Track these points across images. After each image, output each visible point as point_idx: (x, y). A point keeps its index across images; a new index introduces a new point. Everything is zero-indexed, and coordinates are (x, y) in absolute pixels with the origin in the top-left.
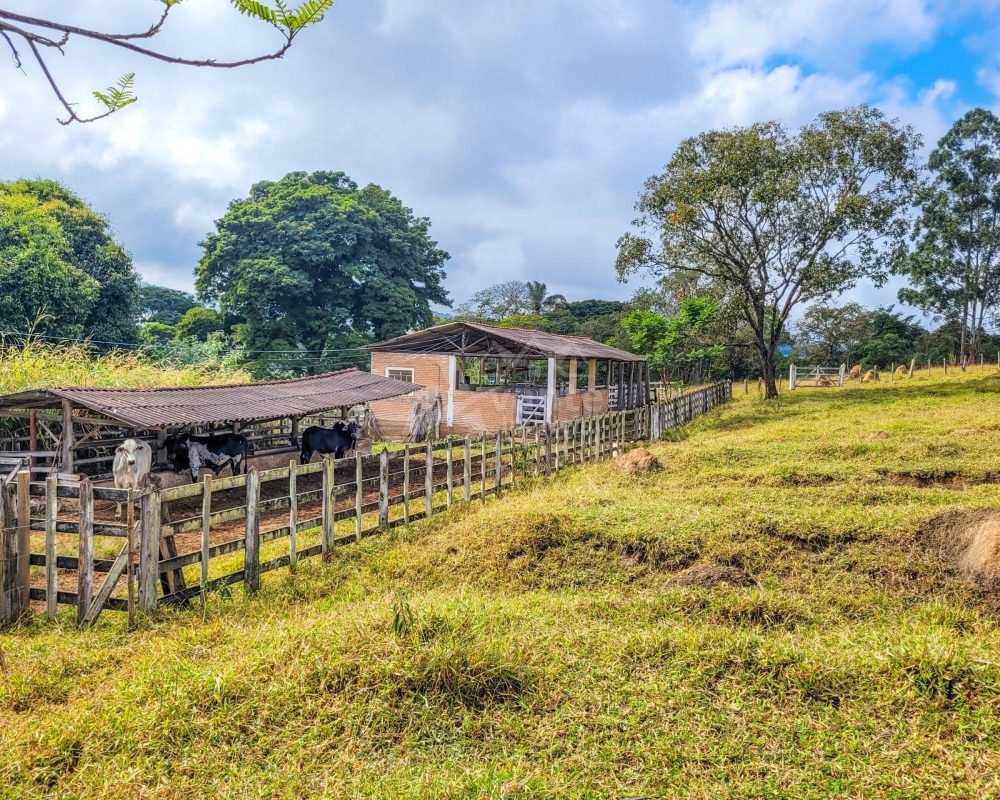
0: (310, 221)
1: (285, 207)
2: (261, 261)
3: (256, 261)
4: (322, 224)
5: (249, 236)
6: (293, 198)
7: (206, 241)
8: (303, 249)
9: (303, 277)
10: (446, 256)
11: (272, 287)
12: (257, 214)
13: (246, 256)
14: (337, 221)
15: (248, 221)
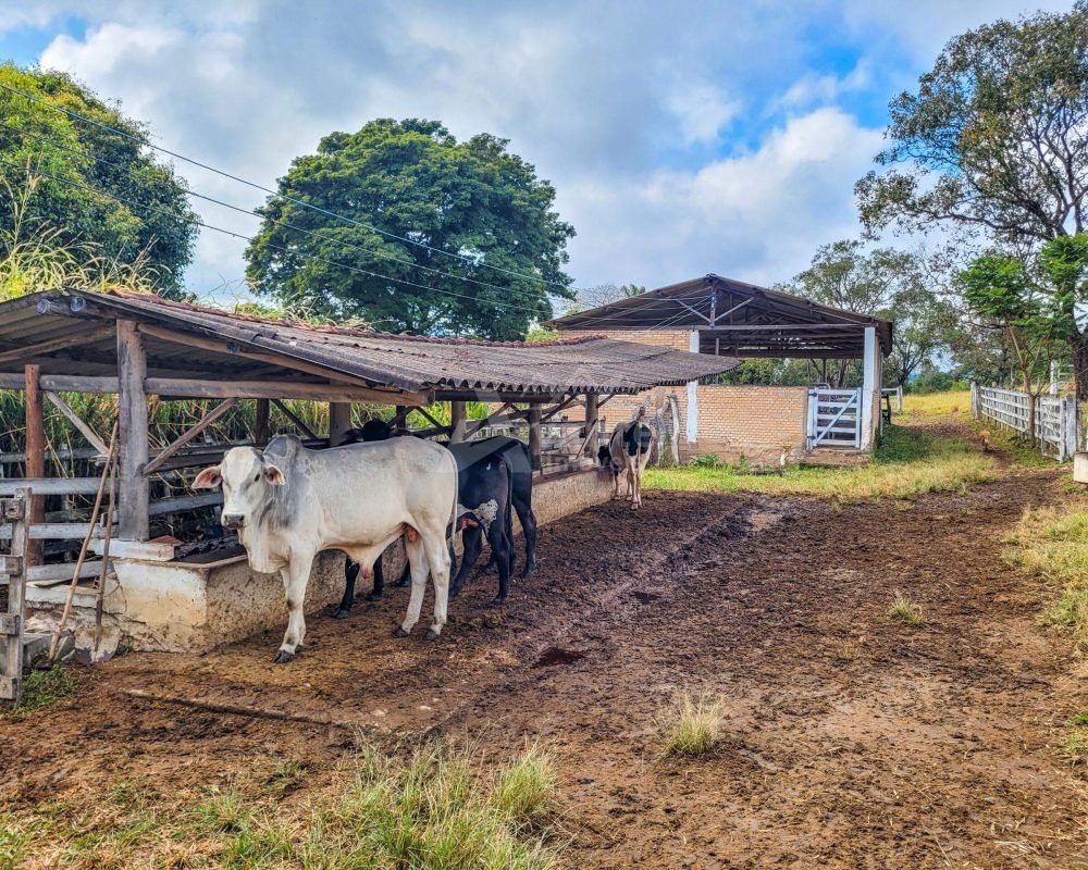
0: (409, 176)
1: (374, 157)
2: (345, 230)
3: (338, 230)
4: (426, 179)
5: (326, 198)
6: (385, 145)
7: (266, 206)
8: (401, 211)
9: (401, 251)
10: (571, 232)
11: (360, 263)
12: (335, 166)
13: (323, 224)
14: (446, 175)
15: (324, 177)
